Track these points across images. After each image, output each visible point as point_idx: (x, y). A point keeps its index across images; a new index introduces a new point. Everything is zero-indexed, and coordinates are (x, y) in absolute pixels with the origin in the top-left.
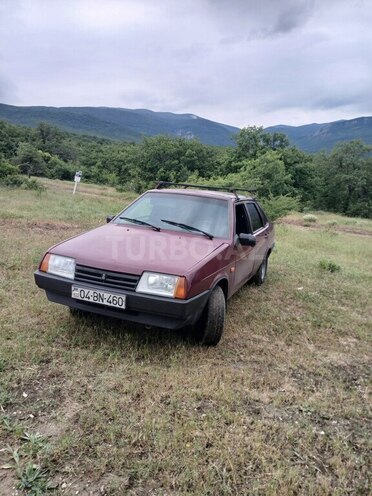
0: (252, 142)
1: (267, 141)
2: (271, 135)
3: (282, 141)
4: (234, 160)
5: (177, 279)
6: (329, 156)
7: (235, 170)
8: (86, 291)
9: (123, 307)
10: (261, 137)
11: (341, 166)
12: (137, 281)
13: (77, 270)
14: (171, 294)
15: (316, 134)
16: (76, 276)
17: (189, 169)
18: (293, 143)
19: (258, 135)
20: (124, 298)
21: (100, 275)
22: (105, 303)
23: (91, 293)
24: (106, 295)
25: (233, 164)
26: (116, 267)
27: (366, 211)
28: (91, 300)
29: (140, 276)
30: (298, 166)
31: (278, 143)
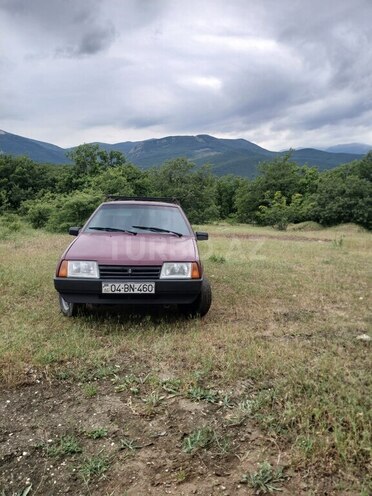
0: (89, 159)
1: (104, 158)
2: (109, 152)
3: (119, 158)
4: (75, 176)
5: (190, 265)
6: (160, 172)
7: (77, 186)
8: (117, 285)
9: (153, 292)
10: (98, 154)
11: (171, 181)
12: (159, 271)
13: (101, 270)
14: (189, 276)
15: (132, 151)
16: (101, 275)
17: (21, 187)
18: (128, 161)
19: (96, 153)
20: (153, 285)
21: (126, 271)
22: (136, 291)
23: (122, 285)
24: (137, 285)
25: (74, 181)
26: (140, 262)
27: (196, 219)
28: (122, 292)
29: (161, 266)
30: (137, 181)
31: (115, 160)
